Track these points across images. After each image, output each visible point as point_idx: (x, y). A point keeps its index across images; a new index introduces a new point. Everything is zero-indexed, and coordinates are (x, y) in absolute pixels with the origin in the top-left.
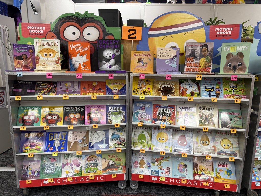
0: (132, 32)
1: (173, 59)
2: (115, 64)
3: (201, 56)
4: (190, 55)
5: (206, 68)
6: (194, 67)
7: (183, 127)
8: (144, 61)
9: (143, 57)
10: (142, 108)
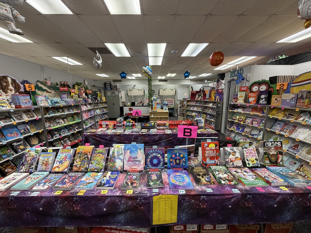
0: (281, 86)
1: (292, 99)
2: (265, 101)
3: (306, 98)
4: (300, 97)
5: (308, 105)
6: (302, 104)
7: (298, 139)
8: (278, 100)
9: (278, 98)
10: (279, 124)
